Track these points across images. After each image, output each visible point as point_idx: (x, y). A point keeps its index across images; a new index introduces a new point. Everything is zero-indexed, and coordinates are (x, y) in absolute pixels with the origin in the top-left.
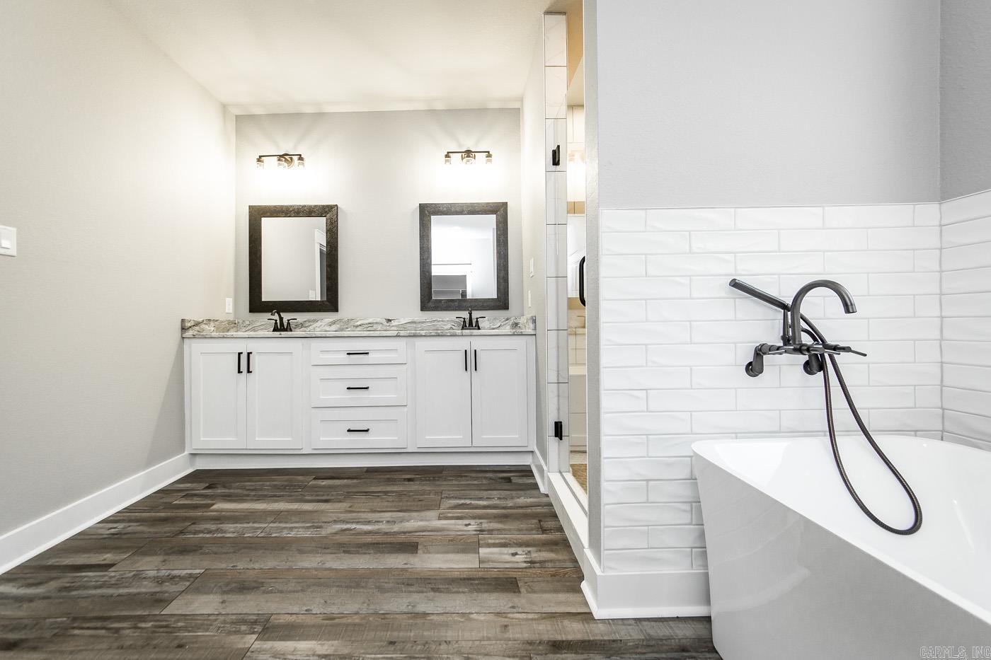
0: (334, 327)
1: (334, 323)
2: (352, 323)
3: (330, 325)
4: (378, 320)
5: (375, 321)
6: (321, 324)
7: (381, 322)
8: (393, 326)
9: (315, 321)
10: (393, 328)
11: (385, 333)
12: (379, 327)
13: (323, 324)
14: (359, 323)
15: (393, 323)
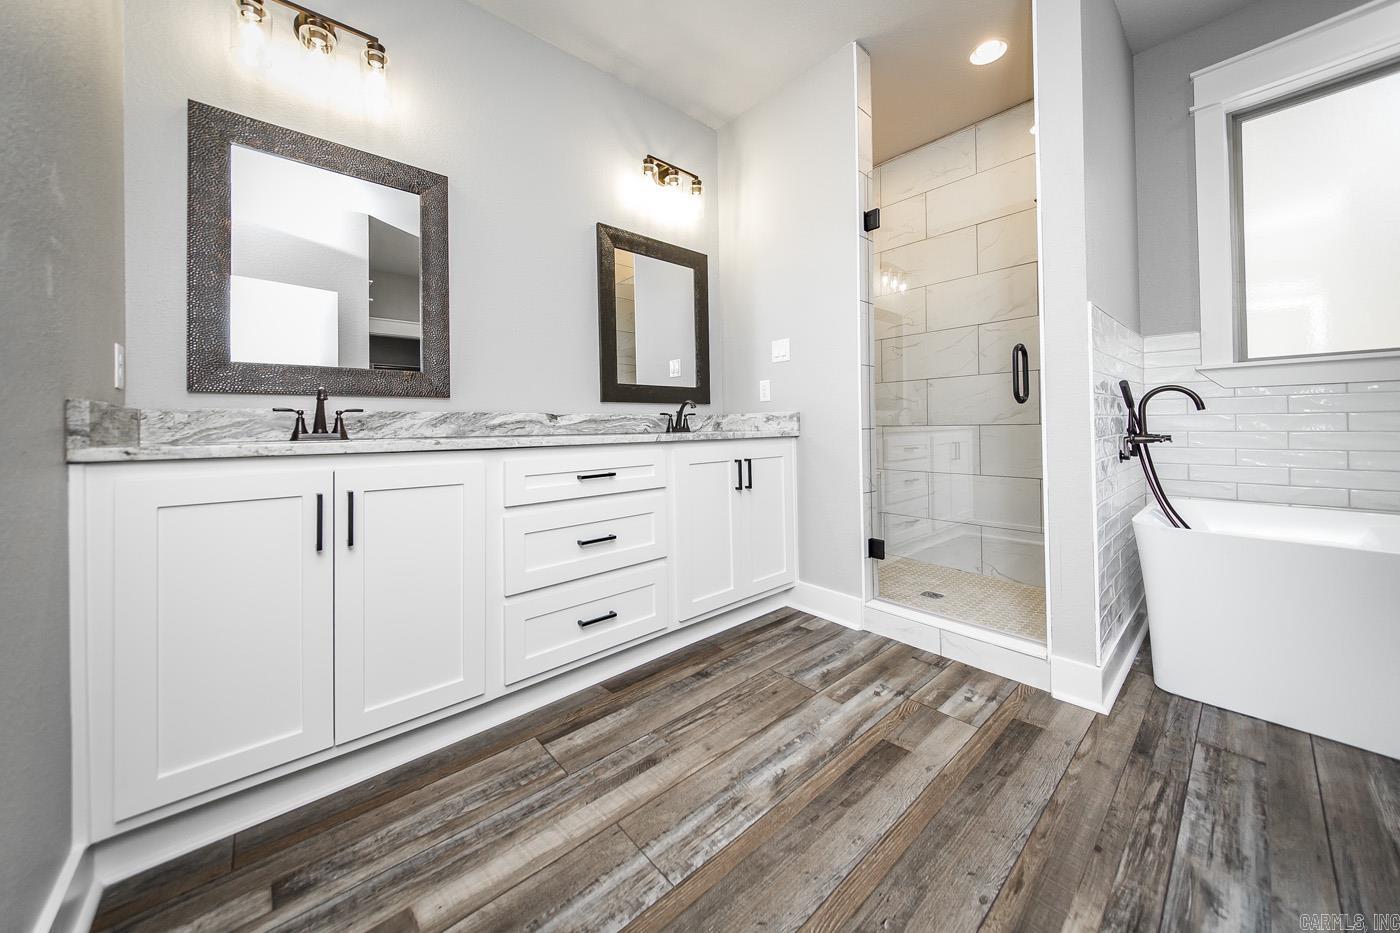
0: (443, 430)
1: (444, 419)
2: (482, 422)
3: (435, 426)
4: (534, 416)
5: (528, 418)
6: (411, 422)
7: (541, 419)
8: (560, 427)
9: (396, 416)
10: (560, 431)
11: (545, 441)
12: (536, 429)
13: (418, 422)
14: (496, 421)
15: (561, 422)
